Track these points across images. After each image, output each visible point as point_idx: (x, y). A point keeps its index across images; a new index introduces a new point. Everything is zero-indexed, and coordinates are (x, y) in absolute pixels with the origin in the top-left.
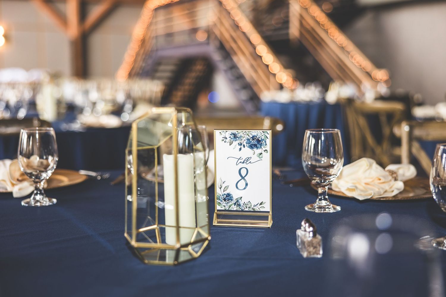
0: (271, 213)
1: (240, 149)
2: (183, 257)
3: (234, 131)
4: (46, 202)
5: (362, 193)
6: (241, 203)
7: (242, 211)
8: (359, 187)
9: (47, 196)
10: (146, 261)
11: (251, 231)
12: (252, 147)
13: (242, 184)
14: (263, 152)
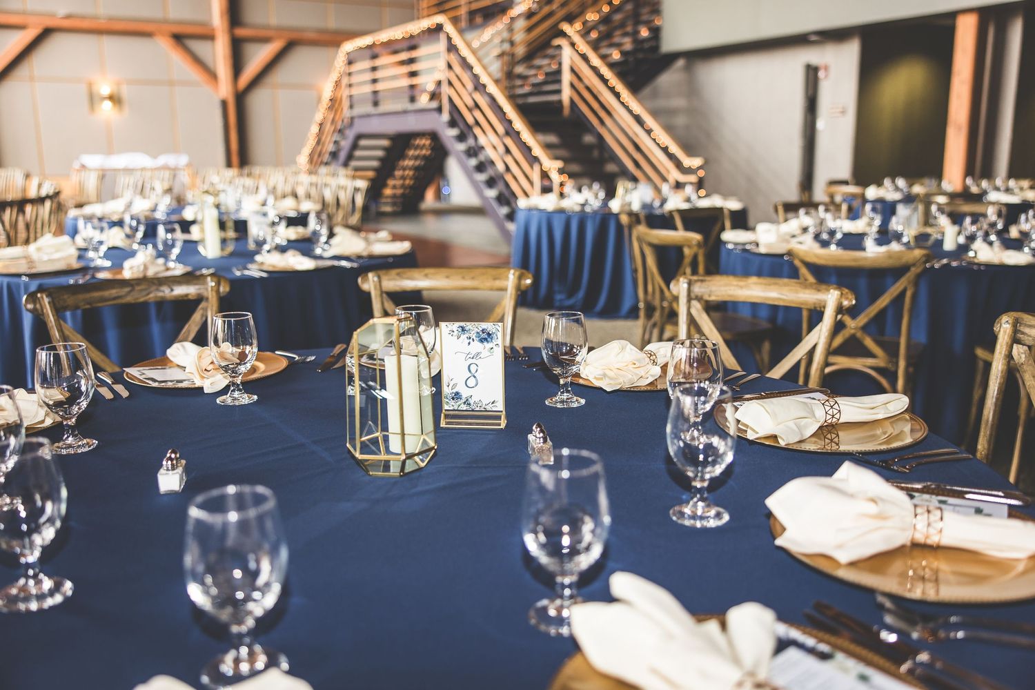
0: (504, 412)
1: (469, 343)
2: (409, 467)
3: (462, 324)
4: (245, 399)
5: (612, 382)
6: (471, 401)
7: (473, 410)
8: (609, 373)
9: (247, 392)
10: (371, 473)
11: (482, 434)
12: (482, 340)
13: (472, 382)
14: (494, 347)
